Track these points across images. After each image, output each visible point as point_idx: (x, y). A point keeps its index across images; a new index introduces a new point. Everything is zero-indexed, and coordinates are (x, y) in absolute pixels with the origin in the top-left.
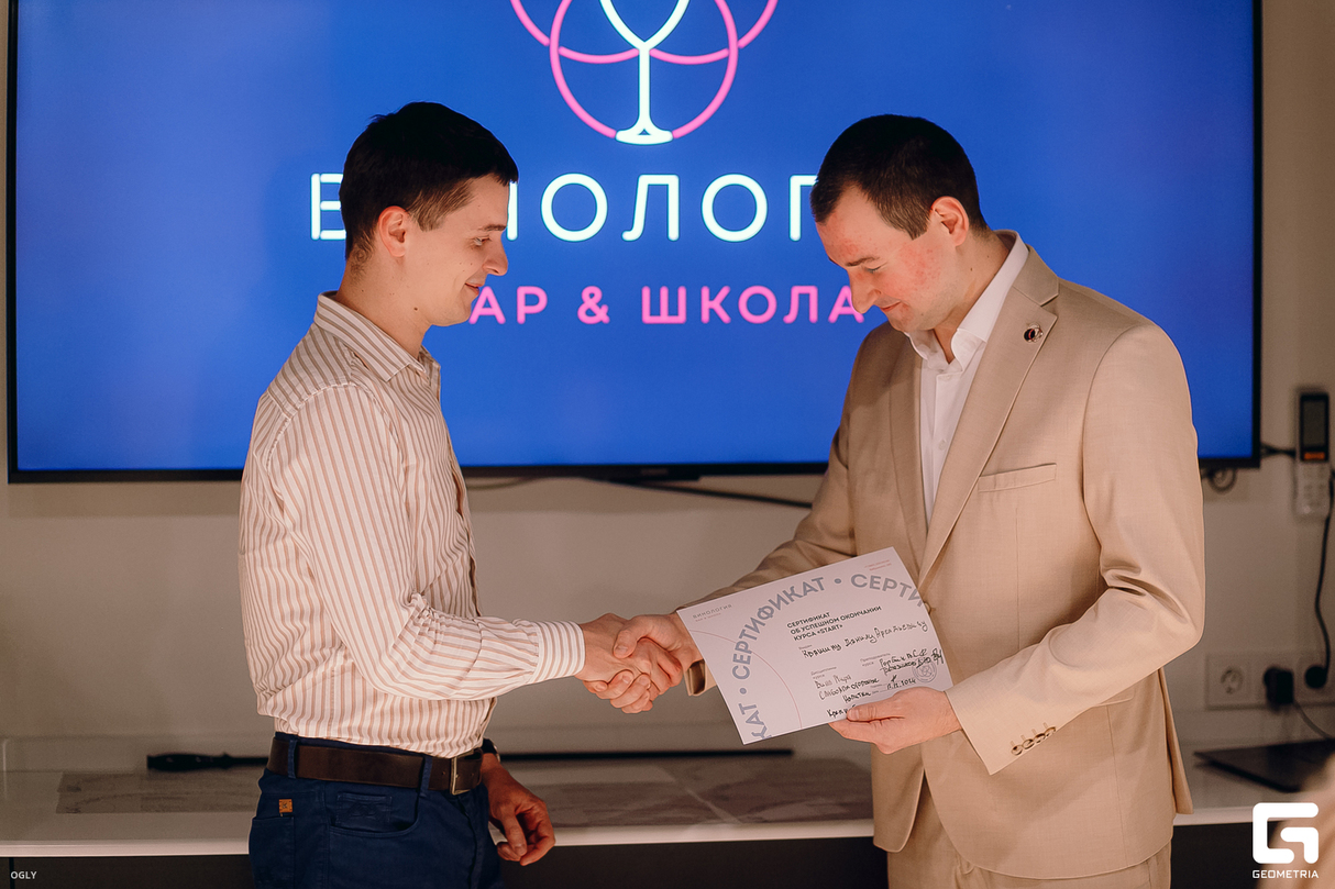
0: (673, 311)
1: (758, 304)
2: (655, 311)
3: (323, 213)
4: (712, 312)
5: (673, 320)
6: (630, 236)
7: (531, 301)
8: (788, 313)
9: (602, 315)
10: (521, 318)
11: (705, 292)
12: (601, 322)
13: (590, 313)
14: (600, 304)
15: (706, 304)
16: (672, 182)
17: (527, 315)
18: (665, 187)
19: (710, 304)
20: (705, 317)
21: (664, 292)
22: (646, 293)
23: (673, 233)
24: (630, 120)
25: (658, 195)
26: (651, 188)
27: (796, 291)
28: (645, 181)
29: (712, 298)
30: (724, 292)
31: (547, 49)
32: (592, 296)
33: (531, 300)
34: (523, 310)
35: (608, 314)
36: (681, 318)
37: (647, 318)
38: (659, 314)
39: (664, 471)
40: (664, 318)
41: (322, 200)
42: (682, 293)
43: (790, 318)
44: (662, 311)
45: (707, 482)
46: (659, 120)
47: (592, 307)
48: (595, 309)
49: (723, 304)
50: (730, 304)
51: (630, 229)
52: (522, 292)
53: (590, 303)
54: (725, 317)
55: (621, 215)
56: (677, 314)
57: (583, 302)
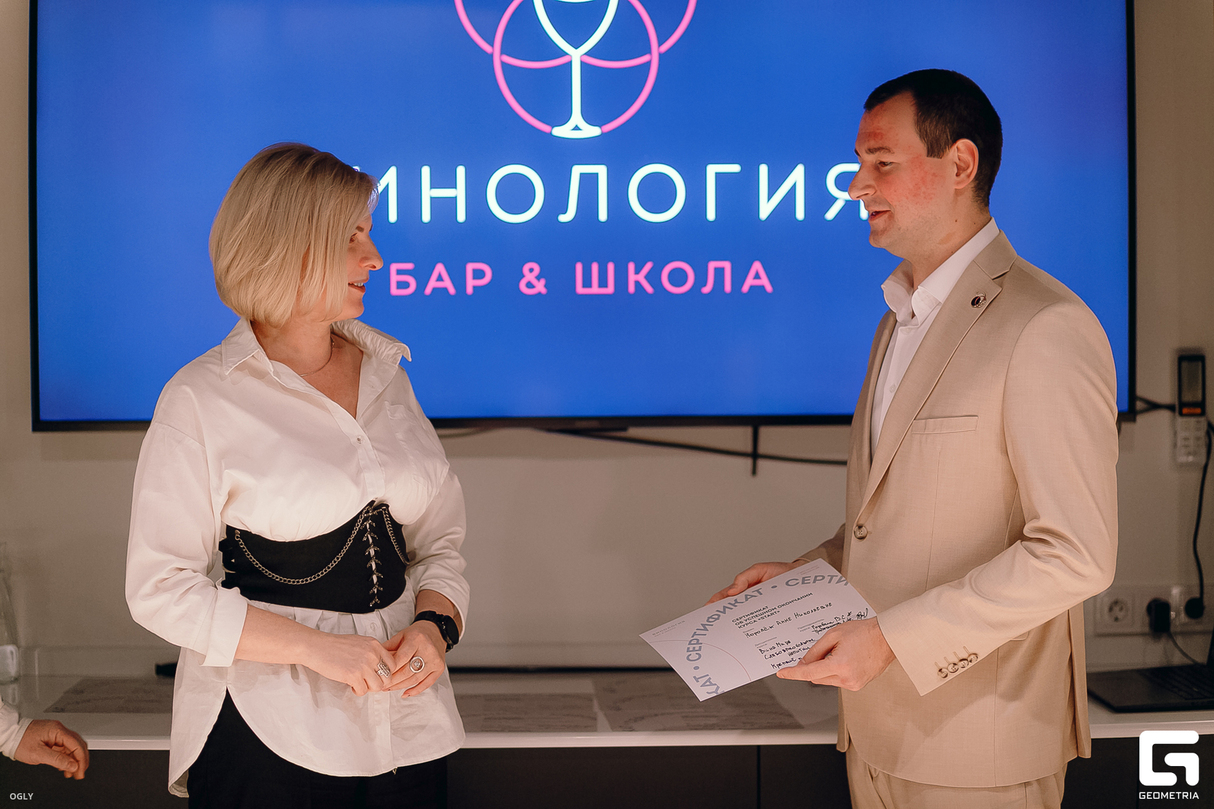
0: (603, 283)
1: (678, 277)
2: (587, 283)
4: (638, 284)
5: (603, 291)
6: (563, 218)
7: (478, 275)
8: (705, 285)
9: (540, 287)
10: (470, 290)
11: (631, 267)
12: (540, 293)
13: (530, 285)
14: (538, 278)
15: (632, 277)
16: (601, 171)
17: (475, 287)
18: (595, 176)
19: (636, 277)
20: (632, 288)
21: (595, 267)
22: (579, 267)
23: (603, 216)
24: (563, 118)
25: (589, 181)
26: (582, 175)
27: (712, 265)
28: (577, 171)
29: (637, 272)
30: (648, 266)
31: (491, 56)
32: (531, 270)
34: (471, 284)
35: (545, 286)
36: (610, 289)
37: (580, 289)
38: (590, 286)
39: (594, 424)
40: (595, 289)
42: (611, 267)
43: (707, 289)
44: (593, 283)
45: (634, 432)
46: (589, 118)
47: (532, 280)
48: (535, 282)
49: (646, 277)
50: (654, 277)
51: (565, 212)
52: (470, 267)
53: (530, 277)
54: (649, 289)
55: (556, 199)
56: (606, 286)
57: (524, 276)
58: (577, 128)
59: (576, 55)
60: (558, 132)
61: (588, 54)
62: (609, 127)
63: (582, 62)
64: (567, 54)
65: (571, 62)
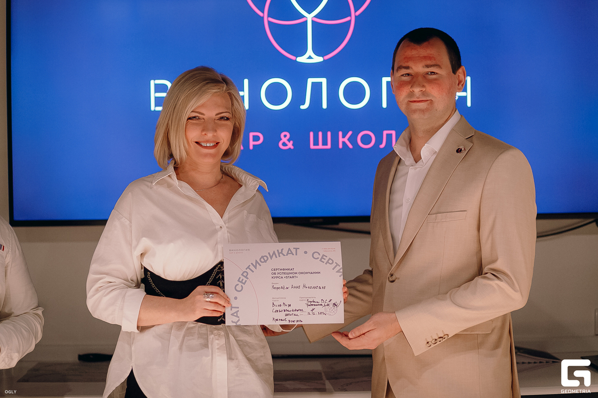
0: (325, 143)
1: (366, 139)
2: (316, 143)
3: (156, 98)
4: (344, 143)
5: (325, 147)
6: (303, 107)
8: (381, 144)
9: (290, 145)
10: (251, 147)
11: (340, 134)
12: (290, 148)
13: (284, 144)
14: (289, 140)
15: (341, 140)
16: (324, 81)
17: (254, 145)
18: (320, 84)
19: (343, 140)
20: (341, 146)
21: (320, 134)
22: (312, 134)
23: (325, 106)
24: (303, 52)
25: (317, 87)
26: (313, 83)
27: (385, 133)
28: (310, 81)
29: (344, 137)
30: (350, 133)
31: (263, 18)
32: (285, 136)
33: (256, 138)
34: (252, 143)
35: (293, 145)
36: (329, 146)
37: (312, 147)
38: (318, 145)
39: (321, 220)
40: (320, 146)
41: (155, 92)
42: (329, 134)
43: (382, 146)
44: (319, 143)
45: (342, 225)
46: (317, 52)
47: (286, 141)
48: (287, 142)
49: (348, 139)
50: (353, 139)
51: (304, 104)
52: (251, 134)
53: (284, 140)
54: (350, 146)
55: (299, 97)
56: (327, 145)
57: (281, 139)
58: (310, 57)
59: (309, 17)
60: (300, 59)
61: (315, 17)
62: (327, 57)
63: (312, 21)
64: (305, 17)
65: (307, 21)
